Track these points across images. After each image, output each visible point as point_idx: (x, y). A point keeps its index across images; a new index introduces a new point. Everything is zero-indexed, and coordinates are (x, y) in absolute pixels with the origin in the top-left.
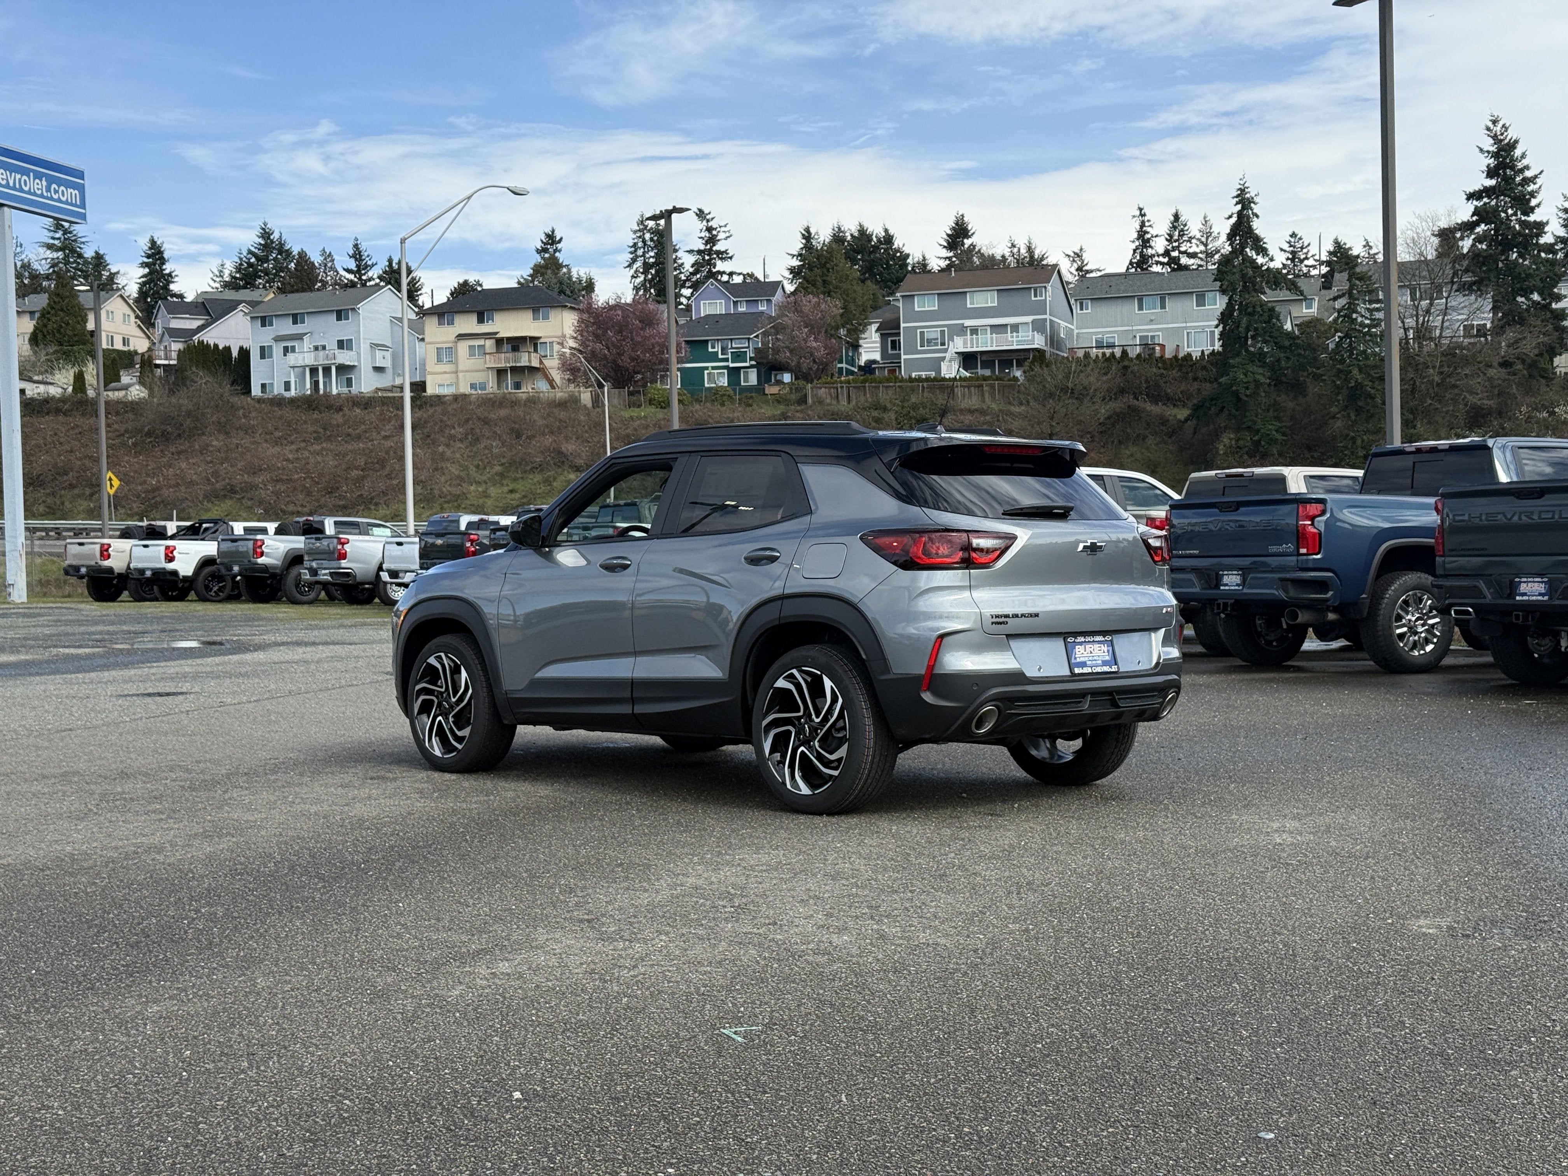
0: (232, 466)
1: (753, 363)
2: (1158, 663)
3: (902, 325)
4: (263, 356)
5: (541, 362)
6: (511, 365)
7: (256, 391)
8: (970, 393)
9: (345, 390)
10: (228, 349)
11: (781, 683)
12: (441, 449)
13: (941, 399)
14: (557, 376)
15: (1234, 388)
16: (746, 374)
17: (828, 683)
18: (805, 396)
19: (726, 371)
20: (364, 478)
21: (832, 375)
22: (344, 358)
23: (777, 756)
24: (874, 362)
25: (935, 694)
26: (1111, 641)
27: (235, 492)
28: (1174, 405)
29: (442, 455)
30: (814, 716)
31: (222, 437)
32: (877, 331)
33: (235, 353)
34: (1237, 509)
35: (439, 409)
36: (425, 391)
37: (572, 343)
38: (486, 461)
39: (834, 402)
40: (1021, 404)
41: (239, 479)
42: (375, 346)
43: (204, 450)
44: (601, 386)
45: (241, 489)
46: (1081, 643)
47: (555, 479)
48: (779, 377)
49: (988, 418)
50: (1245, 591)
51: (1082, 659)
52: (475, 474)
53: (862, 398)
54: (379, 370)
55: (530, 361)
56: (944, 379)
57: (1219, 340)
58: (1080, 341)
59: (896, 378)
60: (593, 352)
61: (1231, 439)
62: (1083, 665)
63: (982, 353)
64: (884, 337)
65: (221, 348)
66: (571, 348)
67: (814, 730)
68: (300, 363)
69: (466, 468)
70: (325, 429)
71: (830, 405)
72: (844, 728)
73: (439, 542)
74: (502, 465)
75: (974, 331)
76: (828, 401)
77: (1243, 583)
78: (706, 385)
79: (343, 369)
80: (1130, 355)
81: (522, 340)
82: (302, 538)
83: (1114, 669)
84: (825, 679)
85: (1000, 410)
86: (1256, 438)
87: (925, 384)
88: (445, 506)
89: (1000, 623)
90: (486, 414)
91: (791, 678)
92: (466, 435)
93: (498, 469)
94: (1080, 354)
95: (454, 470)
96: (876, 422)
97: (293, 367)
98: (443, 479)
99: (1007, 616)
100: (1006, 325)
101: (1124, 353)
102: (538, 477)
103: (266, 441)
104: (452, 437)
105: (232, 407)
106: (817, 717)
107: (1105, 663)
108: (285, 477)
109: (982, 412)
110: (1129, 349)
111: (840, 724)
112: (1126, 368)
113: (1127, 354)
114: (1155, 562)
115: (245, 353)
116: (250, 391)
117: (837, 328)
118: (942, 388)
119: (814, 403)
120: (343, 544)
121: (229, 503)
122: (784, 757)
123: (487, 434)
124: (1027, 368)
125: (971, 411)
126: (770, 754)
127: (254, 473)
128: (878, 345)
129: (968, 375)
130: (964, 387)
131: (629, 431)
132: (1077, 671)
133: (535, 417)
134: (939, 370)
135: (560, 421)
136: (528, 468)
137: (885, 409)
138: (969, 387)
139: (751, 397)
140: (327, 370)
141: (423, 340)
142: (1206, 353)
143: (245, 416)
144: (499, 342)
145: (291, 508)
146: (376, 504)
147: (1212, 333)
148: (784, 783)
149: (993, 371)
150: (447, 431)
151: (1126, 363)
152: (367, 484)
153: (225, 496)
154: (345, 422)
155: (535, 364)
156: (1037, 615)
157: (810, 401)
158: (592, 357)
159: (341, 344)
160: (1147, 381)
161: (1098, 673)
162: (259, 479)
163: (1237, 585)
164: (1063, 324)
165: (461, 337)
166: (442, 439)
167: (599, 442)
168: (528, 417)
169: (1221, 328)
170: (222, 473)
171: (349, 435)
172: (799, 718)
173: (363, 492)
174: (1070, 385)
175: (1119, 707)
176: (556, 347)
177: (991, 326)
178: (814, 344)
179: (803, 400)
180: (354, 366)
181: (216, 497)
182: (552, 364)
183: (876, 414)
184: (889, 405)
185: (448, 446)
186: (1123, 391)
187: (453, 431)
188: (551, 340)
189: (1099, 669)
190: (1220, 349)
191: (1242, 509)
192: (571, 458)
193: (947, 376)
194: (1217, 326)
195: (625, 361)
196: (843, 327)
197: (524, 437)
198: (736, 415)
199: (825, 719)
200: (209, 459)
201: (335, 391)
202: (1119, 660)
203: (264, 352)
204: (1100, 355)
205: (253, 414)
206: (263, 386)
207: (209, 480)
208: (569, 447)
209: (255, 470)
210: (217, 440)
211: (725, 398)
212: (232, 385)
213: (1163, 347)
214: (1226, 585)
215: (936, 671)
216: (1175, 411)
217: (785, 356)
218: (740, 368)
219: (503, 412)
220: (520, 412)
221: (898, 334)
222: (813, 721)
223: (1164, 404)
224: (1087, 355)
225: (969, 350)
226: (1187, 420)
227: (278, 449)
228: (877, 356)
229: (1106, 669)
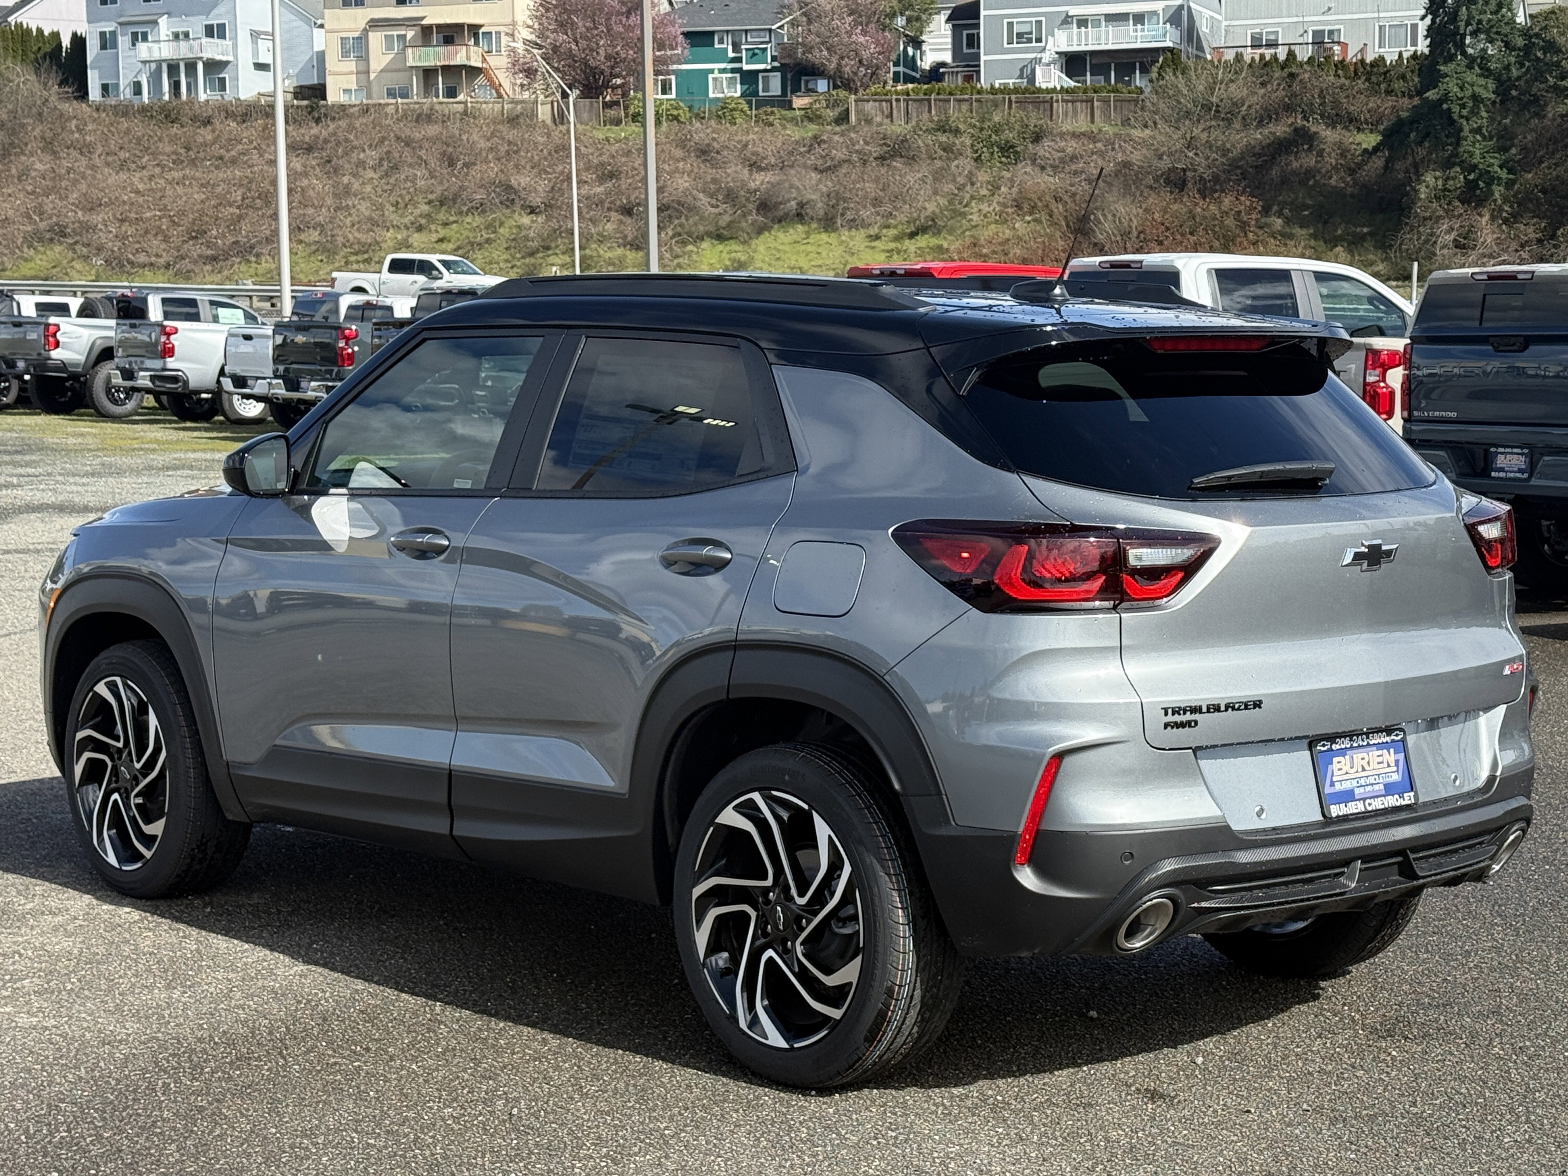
0: (61, 199)
1: (776, 64)
2: (1492, 779)
3: (983, 13)
4: (103, 47)
5: (484, 60)
6: (443, 63)
7: (94, 93)
8: (1075, 111)
9: (215, 96)
10: (56, 35)
11: (730, 817)
12: (345, 180)
13: (1035, 119)
14: (504, 79)
15: (1445, 106)
16: (766, 80)
17: (823, 831)
18: (847, 111)
19: (738, 76)
20: (240, 217)
21: (885, 83)
22: (213, 49)
23: (722, 959)
24: (943, 64)
25: (1043, 871)
26: (1403, 741)
27: (65, 236)
28: (1359, 130)
29: (347, 187)
30: (794, 892)
31: (48, 158)
32: (948, 20)
33: (66, 42)
34: (1525, 348)
35: (343, 124)
36: (324, 98)
37: (525, 34)
38: (407, 198)
39: (887, 121)
40: (1146, 126)
41: (74, 216)
42: (255, 35)
43: (23, 175)
44: (565, 95)
45: (74, 230)
46: (1342, 752)
47: (502, 224)
48: (810, 86)
49: (1099, 145)
50: (1534, 482)
51: (1347, 786)
52: (392, 217)
53: (926, 116)
54: (261, 67)
55: (468, 58)
56: (1040, 90)
57: (1426, 37)
58: (1230, 37)
59: (973, 88)
60: (555, 49)
61: (1436, 179)
62: (1348, 796)
63: (1093, 53)
64: (956, 31)
65: (46, 33)
66: (526, 42)
67: (795, 922)
68: (156, 56)
69: (380, 208)
70: (188, 149)
71: (880, 124)
72: (855, 918)
73: (300, 339)
74: (430, 202)
75: (1083, 22)
76: (878, 119)
77: (1532, 468)
78: (711, 95)
79: (214, 67)
80: (1299, 58)
81: (458, 28)
82: (113, 322)
83: (1408, 799)
84: (818, 820)
85: (1116, 135)
86: (1471, 177)
87: (1013, 97)
88: (353, 258)
89: (1181, 725)
90: (408, 132)
91: (749, 810)
92: (381, 159)
93: (425, 208)
94: (1230, 55)
95: (364, 208)
96: (944, 150)
97: (144, 62)
98: (348, 221)
99: (1196, 710)
100: (1127, 14)
101: (1291, 54)
102: (477, 220)
103: (108, 164)
104: (361, 164)
105: (62, 115)
106: (801, 894)
107: (1390, 789)
108: (133, 215)
109: (1092, 137)
110: (1297, 49)
111: (849, 911)
112: (1292, 76)
113: (1295, 57)
114: (1488, 568)
115: (79, 42)
116: (86, 93)
117: (893, 15)
118: (1037, 103)
119: (859, 120)
120: (169, 335)
121: (58, 249)
122: (735, 961)
123: (409, 160)
124: (1154, 75)
125: (1075, 135)
126: (707, 955)
127: (92, 209)
128: (949, 40)
129: (1072, 84)
130: (1067, 101)
131: (605, 158)
132: (1335, 811)
133: (475, 137)
134: (1032, 79)
135: (510, 143)
136: (465, 209)
137: (957, 132)
138: (1073, 102)
139: (772, 113)
140: (191, 67)
141: (322, 26)
142: (1406, 55)
143: (79, 130)
144: (426, 32)
145: (142, 258)
146: (258, 255)
147: (1415, 27)
148: (734, 1019)
149: (1108, 80)
150: (354, 155)
151: (1294, 70)
152: (245, 227)
153: (51, 240)
154: (216, 140)
155: (476, 63)
156: (1257, 704)
157: (853, 118)
158: (553, 54)
159: (209, 31)
160: (1321, 96)
161: (1378, 813)
162: (97, 218)
163: (1520, 471)
164: (1207, 13)
165: (375, 24)
166: (347, 166)
167: (562, 172)
168: (464, 137)
169: (1428, 20)
170: (48, 208)
171: (221, 158)
172: (766, 891)
173: (240, 239)
174: (1214, 100)
175: (1417, 877)
176: (504, 40)
177: (1106, 15)
178: (862, 39)
179: (843, 118)
180: (227, 63)
181: (41, 240)
182: (498, 64)
183: (943, 138)
184: (962, 127)
185: (355, 175)
186: (1289, 108)
187: (362, 155)
188: (498, 29)
189: (1377, 804)
190: (1427, 51)
191: (1533, 348)
192: (523, 194)
193: (1044, 86)
194: (1423, 18)
195: (599, 60)
196: (902, 15)
197: (459, 164)
198: (751, 136)
199: (819, 899)
200: (29, 188)
201: (202, 97)
202: (1418, 783)
203: (107, 42)
204: (1257, 58)
205: (90, 127)
206: (105, 88)
207: (29, 217)
208: (521, 180)
209: (92, 206)
210: (41, 161)
211: (736, 114)
212: (60, 85)
213: (1344, 46)
214: (1502, 470)
215: (1047, 825)
216: (1360, 137)
217: (819, 56)
218: (757, 72)
219: (432, 130)
220: (454, 128)
221: (977, 26)
222: (792, 899)
223: (1346, 128)
224: (1239, 58)
225: (1075, 48)
226: (1376, 149)
227: (123, 176)
228: (947, 57)
229: (1393, 801)
